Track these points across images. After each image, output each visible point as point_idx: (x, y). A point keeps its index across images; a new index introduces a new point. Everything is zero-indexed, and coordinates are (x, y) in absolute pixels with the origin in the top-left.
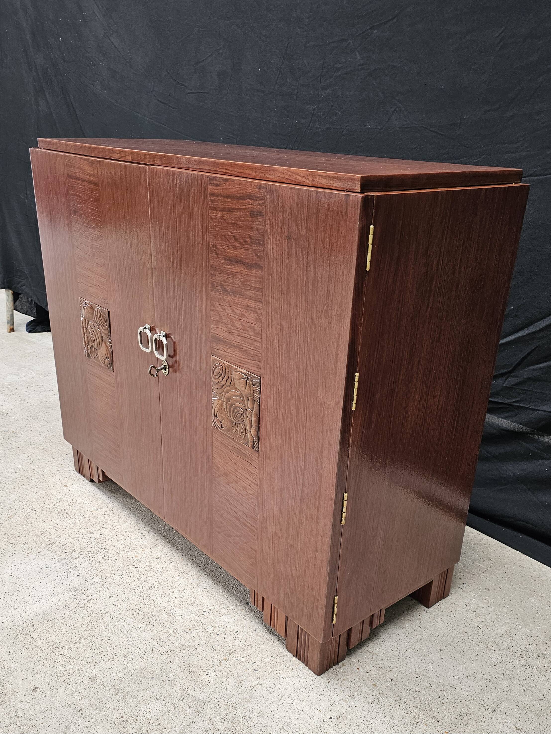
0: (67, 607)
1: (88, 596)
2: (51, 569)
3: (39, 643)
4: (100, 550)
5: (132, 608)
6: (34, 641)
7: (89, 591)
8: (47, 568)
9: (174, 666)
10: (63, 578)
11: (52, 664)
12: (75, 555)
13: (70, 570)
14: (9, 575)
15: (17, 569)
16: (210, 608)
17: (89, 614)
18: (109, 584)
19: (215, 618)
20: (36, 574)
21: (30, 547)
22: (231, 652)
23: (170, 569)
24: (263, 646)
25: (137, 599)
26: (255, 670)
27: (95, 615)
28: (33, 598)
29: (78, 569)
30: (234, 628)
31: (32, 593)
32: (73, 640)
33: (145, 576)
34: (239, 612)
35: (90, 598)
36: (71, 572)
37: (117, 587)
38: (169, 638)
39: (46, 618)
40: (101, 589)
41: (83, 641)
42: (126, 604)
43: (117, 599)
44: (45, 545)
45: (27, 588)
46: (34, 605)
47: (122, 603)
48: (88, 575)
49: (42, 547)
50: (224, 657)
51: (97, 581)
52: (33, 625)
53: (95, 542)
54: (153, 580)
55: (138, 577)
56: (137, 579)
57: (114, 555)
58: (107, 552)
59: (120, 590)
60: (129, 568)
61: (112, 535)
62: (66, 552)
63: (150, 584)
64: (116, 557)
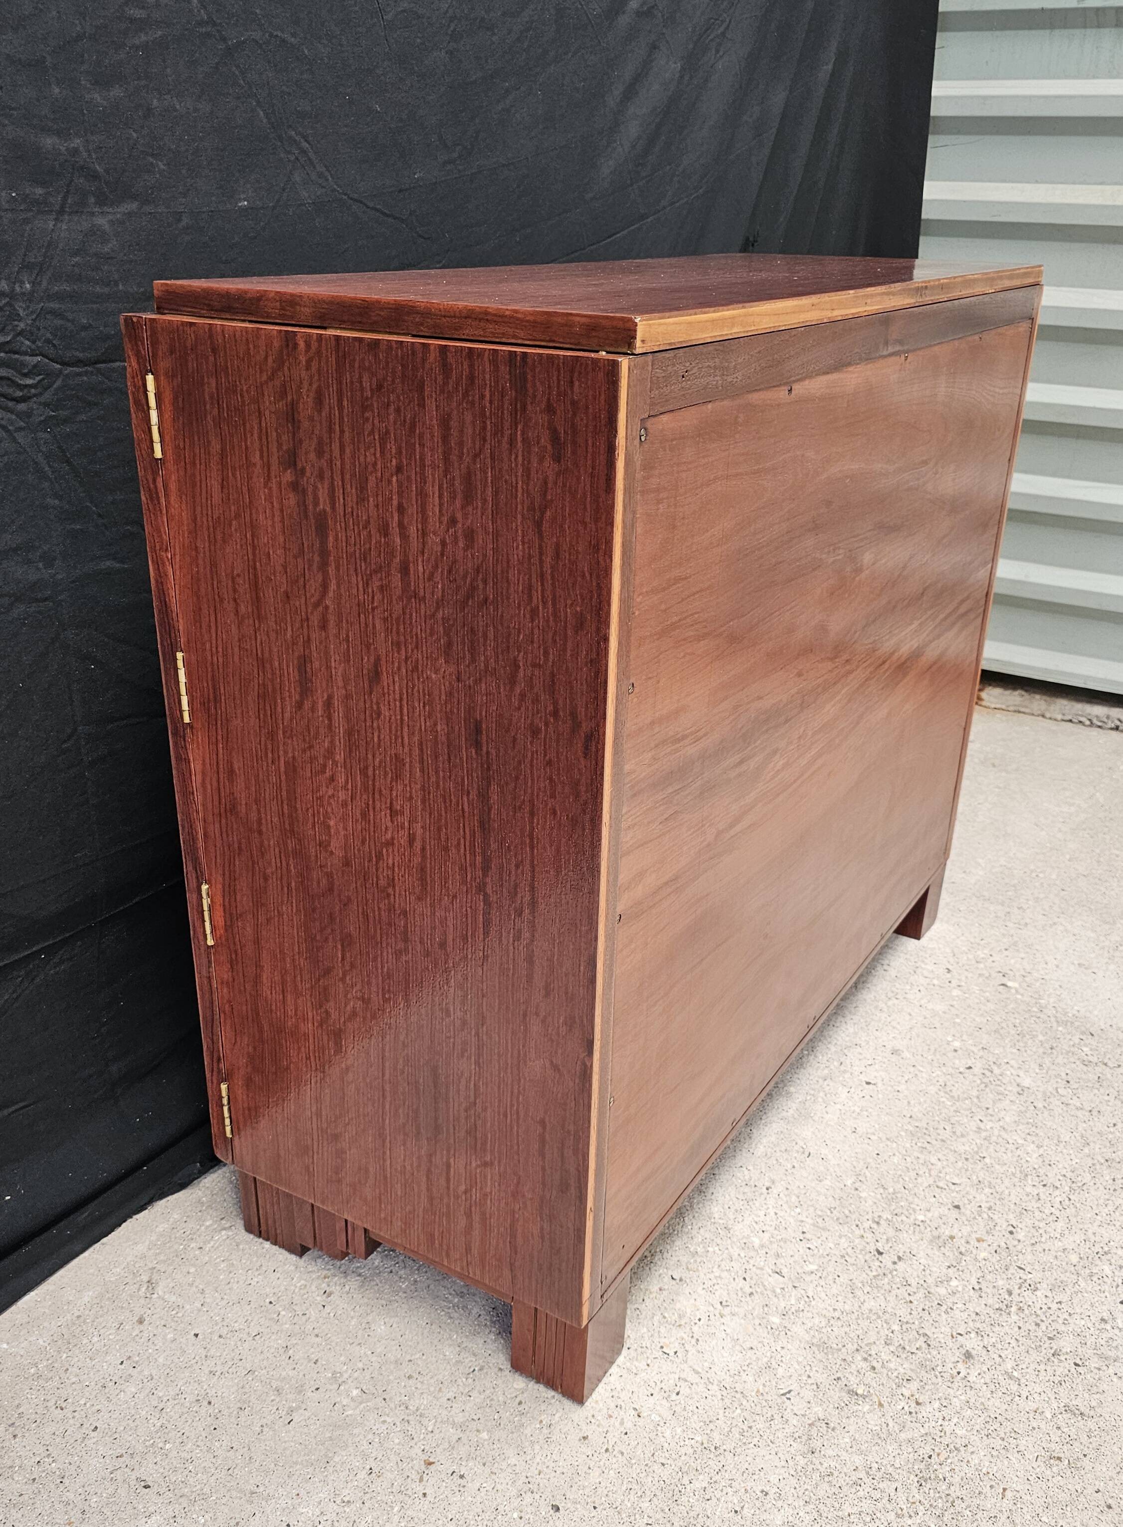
4: (1014, 1309)
12: (1066, 1344)
18: (1097, 1246)
25: (1093, 1193)
29: (1106, 1315)
37: (1090, 1231)
44: (1091, 1424)
48: (1106, 1287)
53: (997, 1329)
54: (1029, 1189)
55: (1037, 1213)
56: (1047, 1212)
57: (1010, 1276)
58: (1010, 1293)
59: (1096, 1224)
60: (1026, 1236)
61: (946, 1312)
62: (1076, 1364)
63: (1042, 1190)
64: (1012, 1270)
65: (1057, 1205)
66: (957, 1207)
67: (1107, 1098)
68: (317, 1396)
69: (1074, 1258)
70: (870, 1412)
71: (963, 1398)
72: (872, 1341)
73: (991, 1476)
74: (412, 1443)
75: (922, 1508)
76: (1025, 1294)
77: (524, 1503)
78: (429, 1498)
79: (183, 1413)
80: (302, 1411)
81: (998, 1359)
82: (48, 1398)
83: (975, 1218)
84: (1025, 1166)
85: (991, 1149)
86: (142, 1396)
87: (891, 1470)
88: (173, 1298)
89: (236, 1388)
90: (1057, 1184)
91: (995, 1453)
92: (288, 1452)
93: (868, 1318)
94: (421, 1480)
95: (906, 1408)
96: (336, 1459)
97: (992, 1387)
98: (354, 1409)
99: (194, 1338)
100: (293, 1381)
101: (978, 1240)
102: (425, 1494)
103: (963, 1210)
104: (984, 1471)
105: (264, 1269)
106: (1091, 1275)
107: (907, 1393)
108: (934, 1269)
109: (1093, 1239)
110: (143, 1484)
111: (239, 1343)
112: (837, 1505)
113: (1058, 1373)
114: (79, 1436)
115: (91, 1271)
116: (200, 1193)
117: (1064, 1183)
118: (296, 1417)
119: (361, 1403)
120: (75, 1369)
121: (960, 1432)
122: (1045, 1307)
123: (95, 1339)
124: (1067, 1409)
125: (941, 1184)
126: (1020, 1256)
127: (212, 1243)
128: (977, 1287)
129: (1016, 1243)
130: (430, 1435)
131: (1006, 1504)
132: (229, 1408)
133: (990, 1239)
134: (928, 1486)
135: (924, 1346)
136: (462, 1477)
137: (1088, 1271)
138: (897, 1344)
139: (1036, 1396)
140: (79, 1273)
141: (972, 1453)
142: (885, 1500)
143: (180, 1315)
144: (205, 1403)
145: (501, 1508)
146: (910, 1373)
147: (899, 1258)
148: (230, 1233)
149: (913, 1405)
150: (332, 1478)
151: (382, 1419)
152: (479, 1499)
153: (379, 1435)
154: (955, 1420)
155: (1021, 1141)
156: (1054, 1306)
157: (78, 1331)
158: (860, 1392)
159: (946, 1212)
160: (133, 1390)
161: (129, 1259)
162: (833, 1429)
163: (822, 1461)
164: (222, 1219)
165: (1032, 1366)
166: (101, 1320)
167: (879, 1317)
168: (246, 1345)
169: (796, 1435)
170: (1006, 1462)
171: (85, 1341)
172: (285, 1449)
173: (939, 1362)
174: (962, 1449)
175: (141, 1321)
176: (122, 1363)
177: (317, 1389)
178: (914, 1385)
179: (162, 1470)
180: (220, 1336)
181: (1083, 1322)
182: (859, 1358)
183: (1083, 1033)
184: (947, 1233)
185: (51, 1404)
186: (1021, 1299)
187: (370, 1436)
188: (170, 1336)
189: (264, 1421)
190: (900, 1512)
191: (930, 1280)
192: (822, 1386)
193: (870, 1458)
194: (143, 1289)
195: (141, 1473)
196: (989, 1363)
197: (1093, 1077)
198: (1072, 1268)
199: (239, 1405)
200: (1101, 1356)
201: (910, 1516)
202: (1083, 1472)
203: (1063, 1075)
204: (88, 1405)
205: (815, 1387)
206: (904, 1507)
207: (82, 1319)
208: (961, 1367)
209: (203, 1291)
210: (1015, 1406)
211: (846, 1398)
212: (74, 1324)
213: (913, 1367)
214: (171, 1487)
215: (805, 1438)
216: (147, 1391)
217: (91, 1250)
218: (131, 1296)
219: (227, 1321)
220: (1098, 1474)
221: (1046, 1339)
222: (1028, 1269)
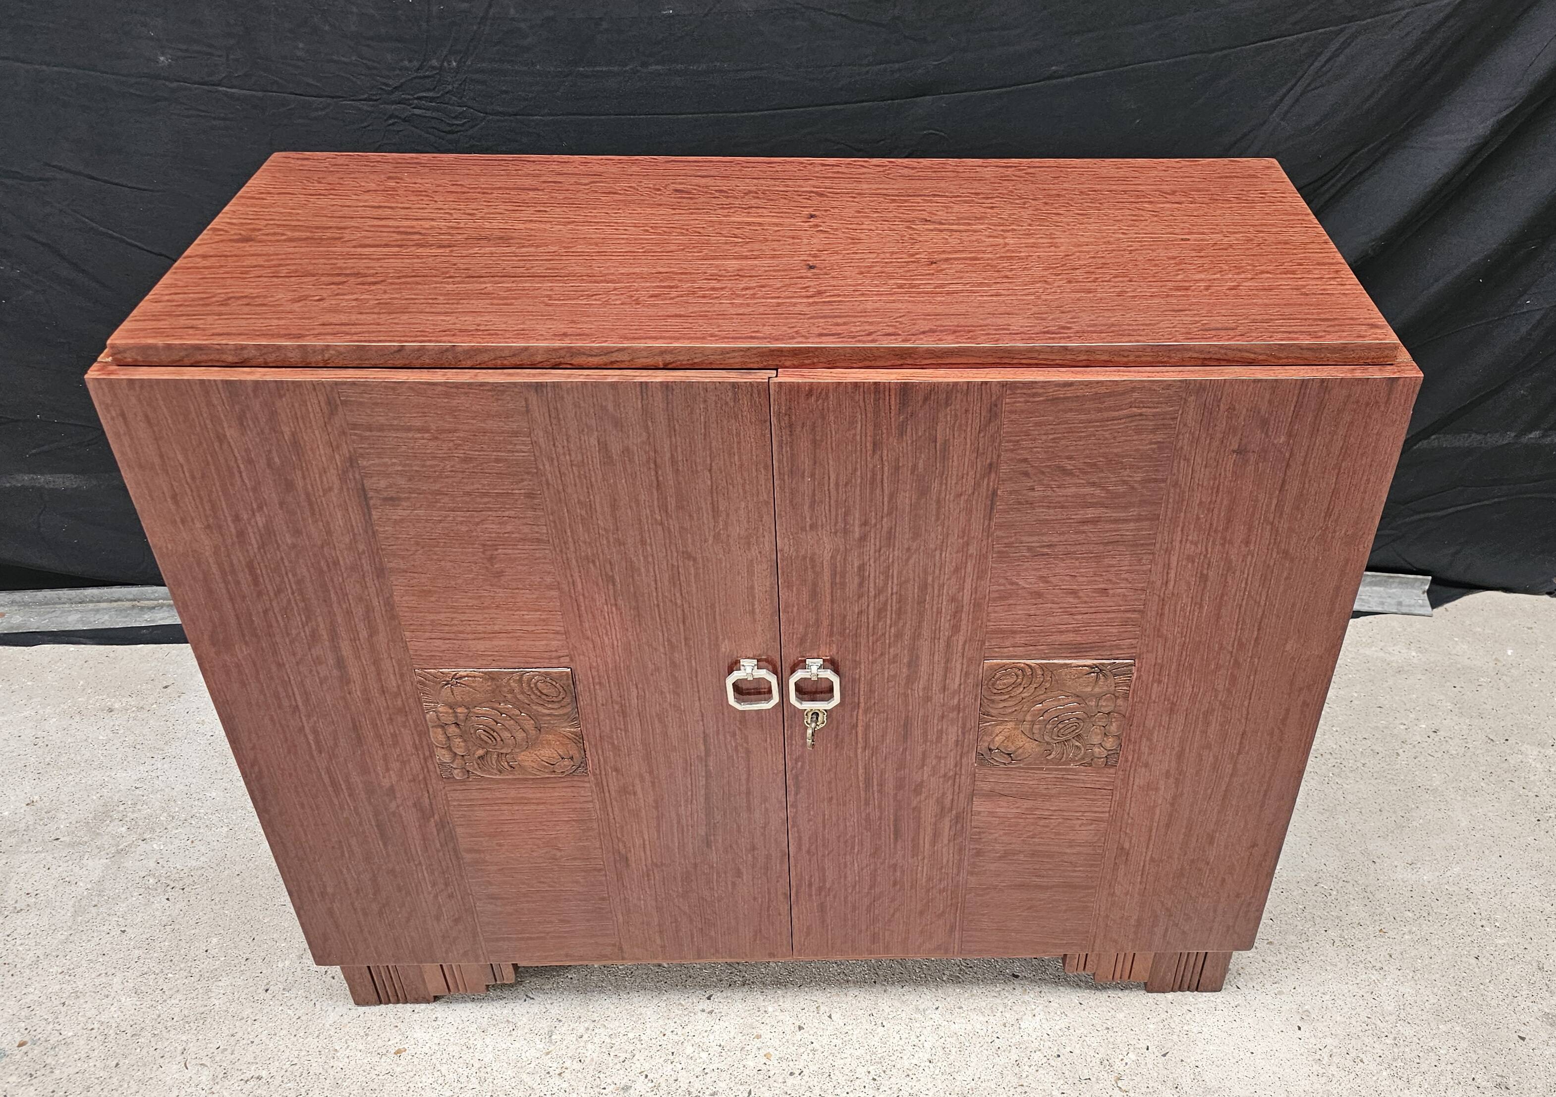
16: (990, 1030)
19: (1018, 1037)
22: (1106, 1061)
24: (1121, 1016)
26: (1164, 1055)
30: (1057, 1027)
33: (837, 1072)
34: (1026, 998)
50: (1112, 1078)
55: (831, 1085)
60: (793, 1085)
61: (666, 1060)
63: (867, 1080)
64: (742, 1087)
66: (801, 1028)
70: (538, 1049)
83: (794, 1044)
84: (893, 1058)
90: (884, 1088)
95: (552, 1069)
101: (766, 1055)
103: (799, 1033)
107: (567, 1064)
108: (711, 1037)
125: (823, 1008)
128: (706, 1070)
129: (780, 1081)
147: (711, 1012)
158: (554, 1037)
159: (789, 1023)
162: (509, 1035)
173: (608, 1074)
178: (576, 1066)
184: (762, 1032)
208: (611, 1088)
213: (595, 1059)
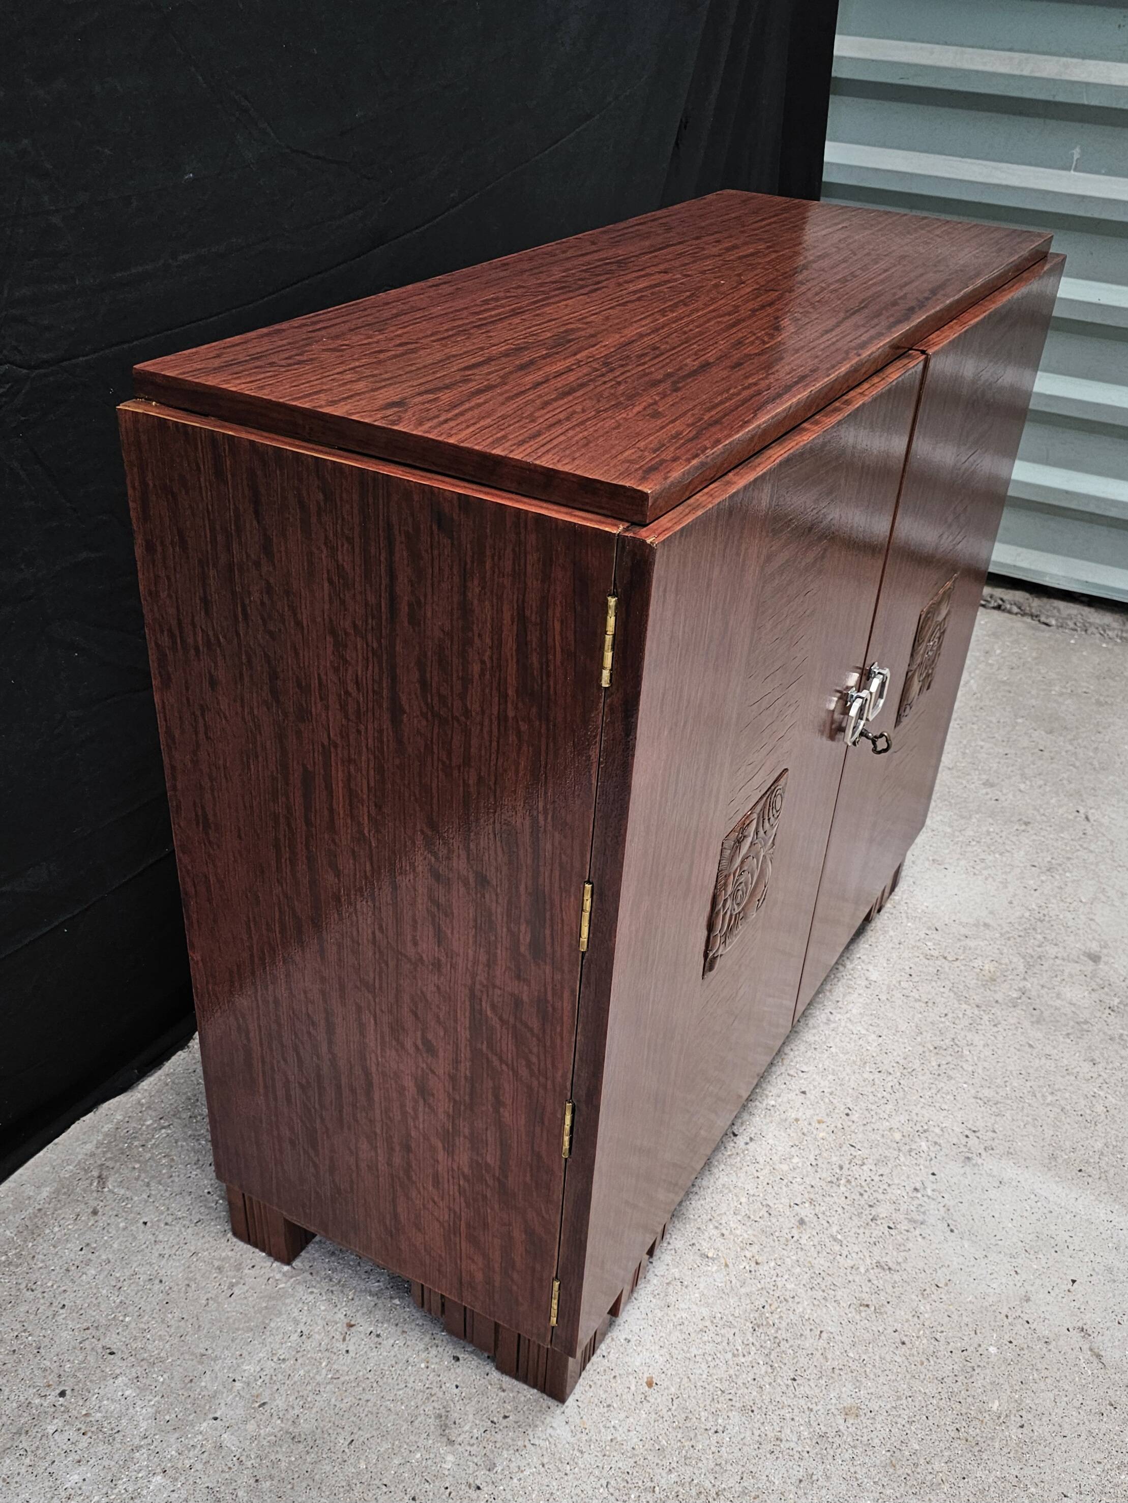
0: (1011, 1150)
1: (967, 1136)
2: (950, 1222)
3: (1099, 1145)
4: (843, 1182)
5: (943, 1075)
6: (1102, 1154)
7: (955, 1141)
8: (952, 1231)
9: (999, 997)
10: (957, 1192)
11: (1112, 1112)
12: (883, 1210)
13: (929, 1192)
14: (1018, 1277)
15: (992, 1277)
17: (998, 1118)
18: (918, 1125)
19: (883, 986)
20: (979, 1238)
21: (920, 1297)
22: (927, 956)
23: (820, 1066)
25: (920, 1077)
26: (937, 930)
27: (994, 1109)
28: (1034, 1204)
29: (918, 1186)
30: (885, 964)
31: (1025, 1214)
32: (1059, 1111)
35: (967, 1132)
36: (933, 1191)
37: (914, 1112)
38: (961, 1016)
39: (1054, 1163)
40: (937, 1130)
41: (1050, 1099)
42: (942, 1085)
43: (941, 1100)
44: (896, 1277)
45: (1021, 1229)
46: (1045, 1194)
47: (944, 1090)
49: (905, 1277)
51: (923, 1144)
52: (1080, 1171)
53: (827, 1199)
54: (866, 1075)
55: (871, 1097)
56: (879, 1095)
57: (842, 1153)
58: (841, 1168)
59: (919, 1106)
60: (859, 1118)
61: (787, 1186)
62: (889, 1228)
63: (877, 1075)
64: (844, 1148)
65: (889, 1089)
66: (804, 1093)
67: (942, 990)
68: (252, 1272)
69: (898, 1136)
70: (717, 1271)
71: (794, 1258)
72: (723, 1212)
73: (811, 1321)
74: (336, 1310)
75: (753, 1348)
76: (854, 1168)
77: (430, 1355)
78: (351, 1354)
79: (138, 1291)
80: (241, 1286)
81: (826, 1225)
82: (20, 1281)
83: (818, 1102)
84: (865, 1054)
85: (837, 1040)
86: (101, 1277)
87: (731, 1318)
88: (122, 1192)
89: (182, 1268)
90: (891, 1070)
91: (816, 1302)
92: (231, 1321)
93: (721, 1192)
94: (344, 1340)
95: (747, 1267)
96: (272, 1325)
97: (819, 1248)
98: (286, 1283)
99: (143, 1226)
100: (232, 1260)
101: (819, 1122)
102: (347, 1351)
103: (808, 1095)
104: (807, 1317)
105: (201, 1163)
106: (910, 1151)
107: (749, 1255)
108: (780, 1148)
109: (915, 1118)
110: (108, 1351)
111: (183, 1229)
112: (686, 1349)
113: (873, 1235)
114: (50, 1313)
115: (47, 1169)
116: (139, 1095)
117: (896, 1069)
118: (236, 1291)
119: (292, 1277)
120: (41, 1257)
121: (789, 1286)
122: (869, 1179)
123: (56, 1229)
124: (878, 1265)
125: (792, 1072)
126: (853, 1135)
127: (153, 1141)
128: (814, 1164)
129: (850, 1123)
130: (351, 1302)
131: (822, 1343)
132: (178, 1285)
133: (829, 1120)
134: (761, 1331)
135: (766, 1215)
136: (378, 1336)
137: (907, 1147)
138: (744, 1214)
139: (854, 1255)
140: (36, 1171)
141: (798, 1303)
142: (725, 1344)
143: (129, 1206)
144: (157, 1281)
145: (411, 1360)
146: (752, 1238)
147: (751, 1139)
148: (169, 1131)
149: (753, 1264)
150: (269, 1340)
151: (310, 1290)
152: (392, 1353)
153: (308, 1303)
154: (786, 1277)
155: (864, 1032)
156: (877, 1178)
157: (40, 1222)
158: (710, 1255)
159: (794, 1097)
160: (93, 1272)
161: (80, 1157)
162: (686, 1287)
163: (676, 1313)
164: (161, 1118)
165: (853, 1230)
166: (60, 1212)
167: (730, 1191)
168: (190, 1231)
169: (656, 1292)
170: (824, 1310)
171: (47, 1231)
172: (228, 1318)
173: (778, 1229)
174: (790, 1300)
175: (95, 1213)
176: (81, 1249)
177: (253, 1267)
178: (755, 1248)
179: (124, 1339)
180: (166, 1224)
181: (899, 1192)
182: (711, 1227)
183: (929, 928)
184: (793, 1116)
185: (23, 1286)
186: (850, 1173)
187: (300, 1305)
188: (122, 1225)
189: (209, 1295)
190: (736, 1352)
191: (775, 1158)
192: (679, 1251)
193: (715, 1309)
194: (95, 1184)
195: (106, 1341)
196: (818, 1228)
197: (932, 970)
198: (895, 1145)
199: (187, 1282)
200: (911, 1221)
201: (744, 1356)
202: (885, 1316)
203: (907, 968)
204: (55, 1287)
205: (673, 1252)
206: (740, 1348)
207: (43, 1212)
208: (795, 1232)
209: (148, 1185)
210: (836, 1264)
211: (699, 1261)
212: (36, 1216)
213: (755, 1233)
214: (133, 1353)
215: (662, 1295)
216: (106, 1273)
217: (45, 1150)
218: (85, 1191)
219: (171, 1210)
220: (897, 1317)
221: (867, 1206)
222: (858, 1147)
